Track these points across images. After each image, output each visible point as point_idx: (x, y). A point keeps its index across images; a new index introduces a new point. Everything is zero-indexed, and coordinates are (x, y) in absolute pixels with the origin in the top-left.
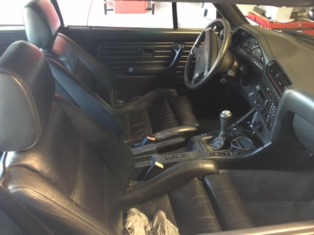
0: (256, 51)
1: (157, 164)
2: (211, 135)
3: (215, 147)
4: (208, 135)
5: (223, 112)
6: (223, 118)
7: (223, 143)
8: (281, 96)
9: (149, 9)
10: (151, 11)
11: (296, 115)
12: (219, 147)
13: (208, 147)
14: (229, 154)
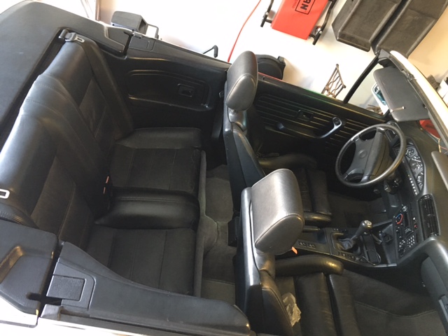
0: (415, 165)
1: (293, 249)
2: (343, 232)
3: (343, 246)
4: (340, 231)
5: (366, 222)
6: (363, 226)
7: (352, 246)
8: (425, 239)
9: (311, 35)
10: (312, 40)
11: (429, 258)
12: (347, 247)
13: (338, 244)
14: (354, 259)
